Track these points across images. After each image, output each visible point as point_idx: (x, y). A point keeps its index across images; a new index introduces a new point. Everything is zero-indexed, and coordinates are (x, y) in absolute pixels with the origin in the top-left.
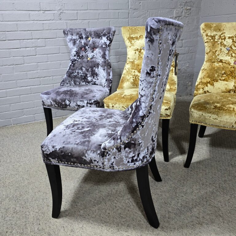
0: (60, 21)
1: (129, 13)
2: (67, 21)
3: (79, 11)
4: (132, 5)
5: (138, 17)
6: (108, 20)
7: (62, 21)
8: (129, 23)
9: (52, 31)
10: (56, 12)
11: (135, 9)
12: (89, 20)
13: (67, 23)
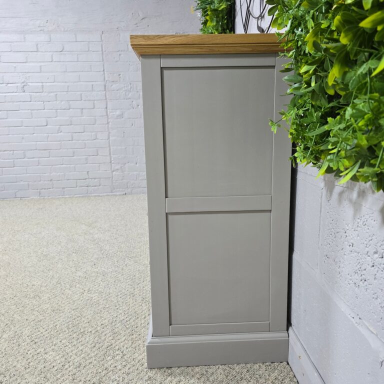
0: (24, 94)
1: (105, 86)
2: (31, 94)
3: (44, 84)
4: (109, 77)
5: (118, 90)
6: (79, 93)
7: (27, 94)
8: (106, 96)
9: (15, 103)
10: (19, 85)
11: (113, 81)
12: (56, 93)
13: (31, 96)
